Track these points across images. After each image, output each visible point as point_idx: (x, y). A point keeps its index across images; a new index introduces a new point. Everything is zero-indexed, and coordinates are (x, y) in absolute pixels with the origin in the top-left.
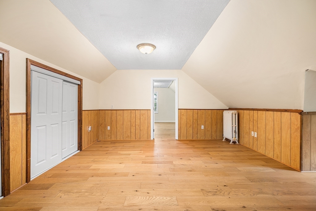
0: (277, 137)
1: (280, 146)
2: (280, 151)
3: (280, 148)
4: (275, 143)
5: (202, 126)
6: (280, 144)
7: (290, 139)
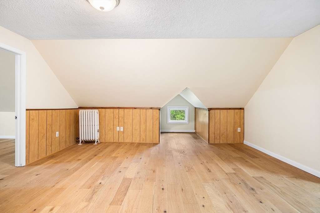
0: (143, 127)
1: (145, 132)
2: (145, 136)
3: (145, 133)
4: (141, 131)
5: (57, 132)
6: (145, 130)
7: (152, 126)
